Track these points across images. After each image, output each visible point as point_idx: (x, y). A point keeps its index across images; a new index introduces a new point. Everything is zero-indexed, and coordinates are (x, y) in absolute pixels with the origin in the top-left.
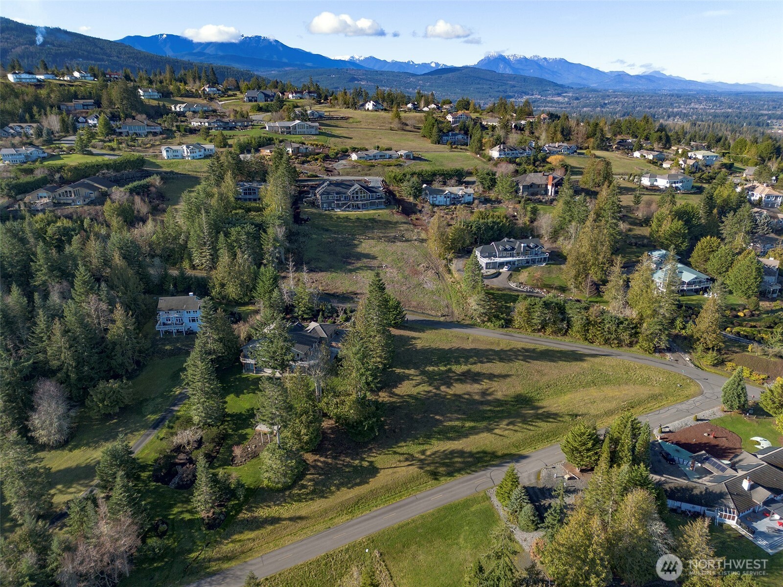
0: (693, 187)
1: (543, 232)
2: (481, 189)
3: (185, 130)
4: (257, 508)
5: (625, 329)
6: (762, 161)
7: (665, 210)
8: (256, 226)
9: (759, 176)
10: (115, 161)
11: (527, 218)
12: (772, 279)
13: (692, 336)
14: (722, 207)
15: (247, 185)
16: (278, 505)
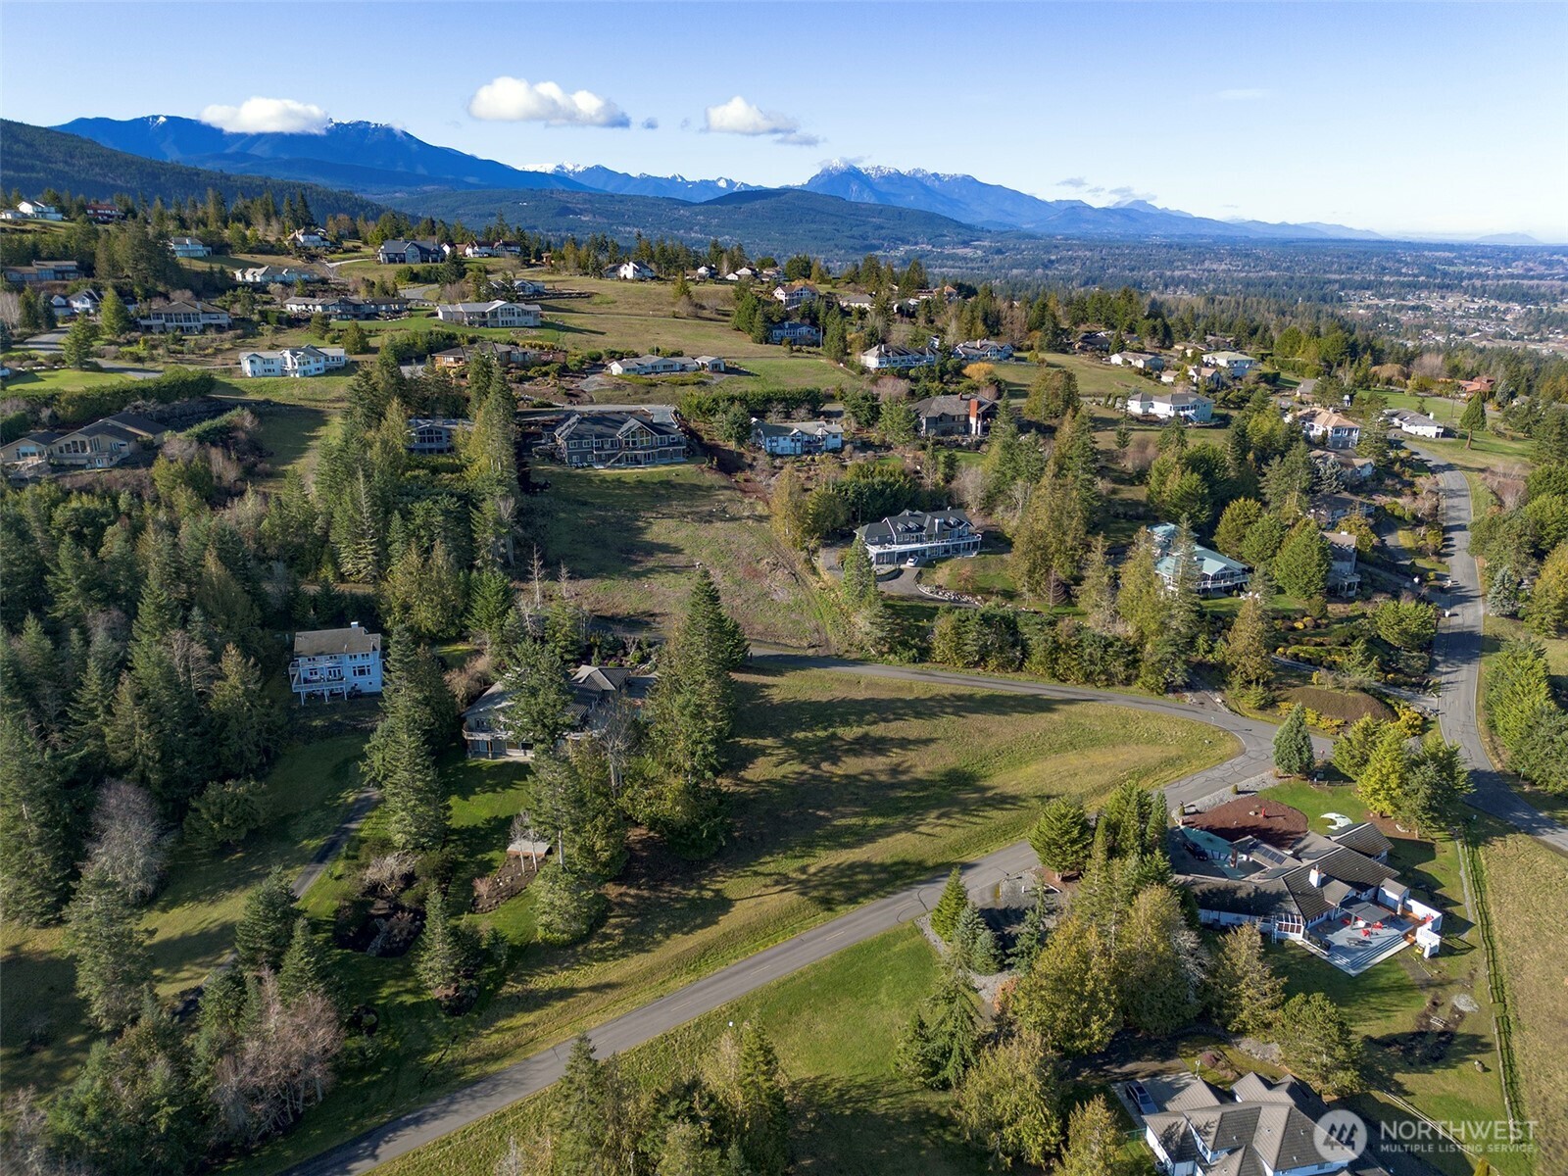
0: (1214, 416)
1: (968, 498)
2: (854, 425)
3: (279, 321)
4: (531, 976)
5: (1118, 655)
6: (1328, 368)
7: (1170, 456)
8: (460, 497)
9: (1321, 393)
10: (158, 383)
11: (939, 476)
12: (1346, 567)
13: (1224, 663)
14: (1263, 450)
15: (424, 424)
16: (567, 969)
